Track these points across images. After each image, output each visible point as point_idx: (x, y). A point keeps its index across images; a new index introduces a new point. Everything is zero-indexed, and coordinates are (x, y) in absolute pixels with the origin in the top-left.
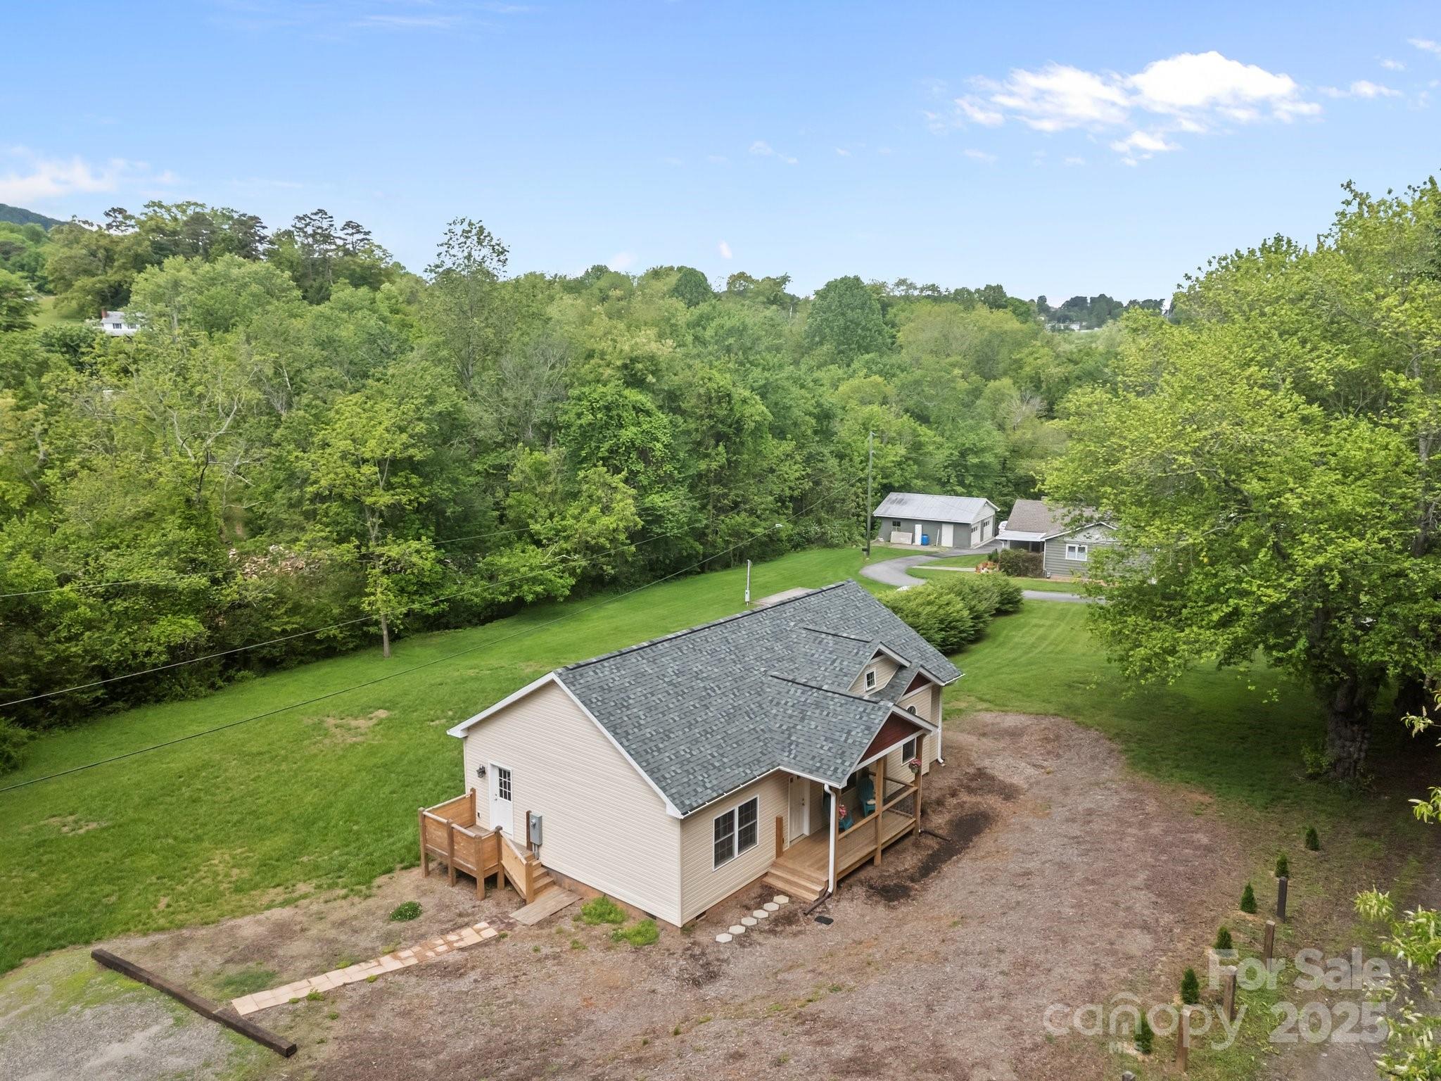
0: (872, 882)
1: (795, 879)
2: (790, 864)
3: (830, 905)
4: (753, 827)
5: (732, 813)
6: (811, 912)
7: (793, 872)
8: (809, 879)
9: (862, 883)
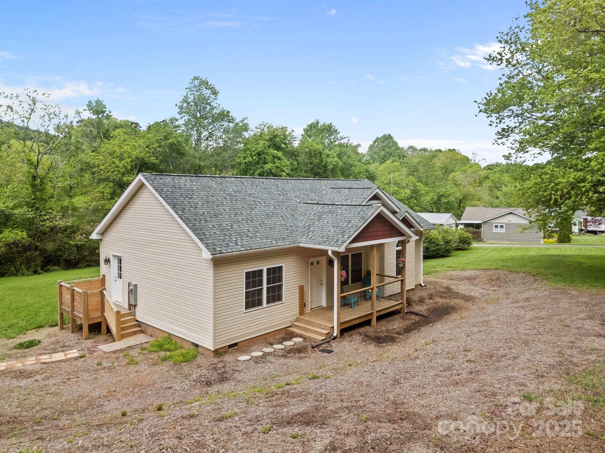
0: (368, 334)
1: (311, 327)
2: (308, 318)
3: (334, 344)
4: (280, 287)
5: (261, 271)
6: (317, 346)
7: (309, 323)
8: (320, 326)
9: (360, 334)
